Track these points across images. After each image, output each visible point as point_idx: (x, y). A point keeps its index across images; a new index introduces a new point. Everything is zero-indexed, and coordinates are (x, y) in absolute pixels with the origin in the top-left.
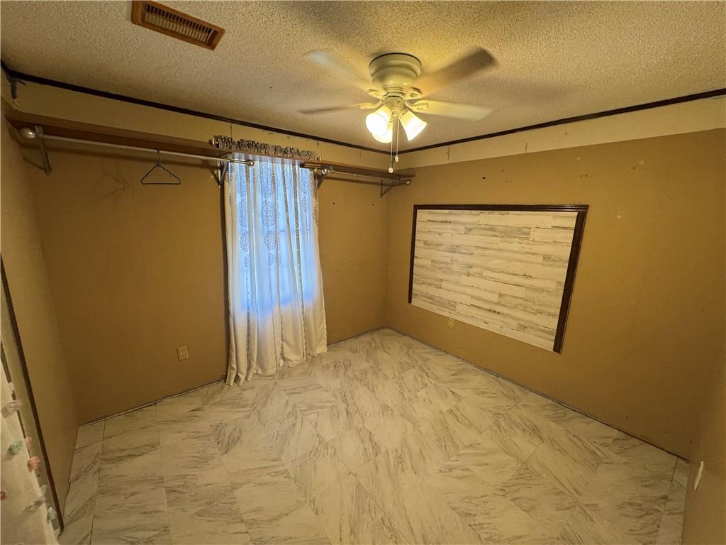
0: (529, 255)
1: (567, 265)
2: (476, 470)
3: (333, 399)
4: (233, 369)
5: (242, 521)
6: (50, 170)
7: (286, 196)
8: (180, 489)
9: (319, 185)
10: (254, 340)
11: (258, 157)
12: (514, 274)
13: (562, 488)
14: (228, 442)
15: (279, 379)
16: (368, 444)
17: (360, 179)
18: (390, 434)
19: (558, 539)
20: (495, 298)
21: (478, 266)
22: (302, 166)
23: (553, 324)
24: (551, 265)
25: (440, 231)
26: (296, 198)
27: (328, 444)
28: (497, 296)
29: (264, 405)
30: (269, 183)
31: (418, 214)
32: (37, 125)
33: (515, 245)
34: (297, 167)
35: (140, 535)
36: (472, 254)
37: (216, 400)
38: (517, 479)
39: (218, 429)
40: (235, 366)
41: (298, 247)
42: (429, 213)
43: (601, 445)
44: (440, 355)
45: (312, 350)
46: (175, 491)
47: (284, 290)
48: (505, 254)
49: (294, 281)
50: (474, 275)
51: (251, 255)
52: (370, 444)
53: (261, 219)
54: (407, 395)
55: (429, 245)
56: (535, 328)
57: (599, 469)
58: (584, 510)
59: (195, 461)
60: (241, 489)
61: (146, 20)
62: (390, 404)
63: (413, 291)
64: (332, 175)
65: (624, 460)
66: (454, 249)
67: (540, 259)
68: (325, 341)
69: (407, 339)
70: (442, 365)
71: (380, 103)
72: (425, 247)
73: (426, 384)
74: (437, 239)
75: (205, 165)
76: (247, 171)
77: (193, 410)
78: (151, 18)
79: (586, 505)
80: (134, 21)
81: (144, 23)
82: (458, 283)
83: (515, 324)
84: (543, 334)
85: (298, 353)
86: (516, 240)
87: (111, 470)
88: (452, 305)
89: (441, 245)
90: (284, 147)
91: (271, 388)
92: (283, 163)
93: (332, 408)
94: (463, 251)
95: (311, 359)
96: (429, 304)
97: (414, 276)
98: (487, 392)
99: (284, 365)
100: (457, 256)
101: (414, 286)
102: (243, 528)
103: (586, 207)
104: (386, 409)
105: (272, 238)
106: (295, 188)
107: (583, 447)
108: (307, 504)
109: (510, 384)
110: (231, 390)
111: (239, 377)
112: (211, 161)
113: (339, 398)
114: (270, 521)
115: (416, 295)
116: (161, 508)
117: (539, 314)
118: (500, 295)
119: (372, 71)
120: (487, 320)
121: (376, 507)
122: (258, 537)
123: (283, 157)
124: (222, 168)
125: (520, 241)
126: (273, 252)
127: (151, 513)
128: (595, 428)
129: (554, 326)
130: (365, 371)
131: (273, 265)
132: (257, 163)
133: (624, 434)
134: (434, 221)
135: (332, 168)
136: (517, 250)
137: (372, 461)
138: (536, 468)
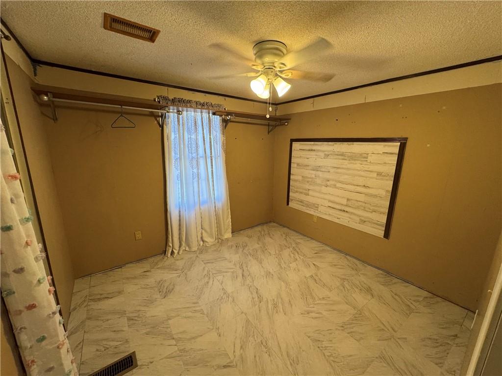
0: (367, 172)
1: (393, 179)
2: (324, 313)
3: (234, 267)
4: (170, 246)
5: (173, 339)
6: (57, 119)
7: (203, 134)
8: (136, 318)
9: (226, 127)
10: (183, 227)
11: (185, 109)
12: (357, 185)
13: (383, 327)
14: (166, 292)
15: (199, 253)
16: (255, 295)
17: (254, 122)
18: (270, 289)
19: (377, 358)
20: (344, 202)
21: (333, 180)
22: (214, 114)
23: (384, 219)
24: (382, 179)
25: (308, 156)
26: (210, 135)
27: (229, 295)
28: (346, 200)
29: (189, 270)
30: (193, 125)
31: (293, 145)
32: (49, 92)
33: (357, 165)
34: (211, 115)
35: (112, 343)
36: (329, 172)
37: (159, 266)
38: (353, 320)
39: (160, 283)
40: (171, 245)
41: (212, 168)
42: (300, 144)
43: (414, 301)
44: (308, 240)
45: (222, 236)
46: (133, 319)
47: (202, 195)
48: (351, 172)
49: (210, 189)
50: (330, 187)
51: (181, 172)
52: (256, 296)
53: (187, 150)
54: (283, 265)
55: (301, 166)
56: (371, 222)
57: (410, 316)
58: (397, 342)
59: (145, 302)
60: (173, 320)
61: (112, 27)
62: (271, 271)
63: (290, 197)
64: (234, 120)
65: (429, 311)
66: (317, 169)
67: (375, 175)
68: (230, 230)
69: (286, 230)
70: (308, 247)
71: (260, 73)
72: (298, 167)
73: (296, 259)
74: (306, 162)
75: (152, 115)
76: (178, 118)
77: (145, 272)
78: (115, 25)
79: (399, 338)
80: (105, 27)
81: (112, 29)
82: (320, 192)
83: (358, 219)
84: (378, 227)
85: (213, 238)
86: (359, 162)
87: (95, 306)
88: (316, 207)
89: (308, 166)
90: (202, 102)
91: (194, 259)
92: (201, 112)
93: (233, 272)
94: (324, 170)
95: (221, 242)
96: (300, 206)
97: (291, 187)
98: (337, 265)
99: (203, 245)
100: (319, 173)
101: (291, 194)
102: (174, 342)
103: (406, 139)
104: (268, 274)
105: (195, 162)
106: (210, 128)
107: (401, 302)
108: (214, 330)
109: (355, 260)
110: (168, 260)
111: (173, 252)
112: (156, 112)
113: (238, 266)
114: (190, 339)
115: (292, 200)
116: (124, 329)
117: (374, 213)
118: (348, 200)
119: (255, 52)
120: (339, 217)
121: (258, 333)
122: (182, 348)
123: (201, 109)
124: (162, 116)
125: (361, 163)
126: (195, 171)
127: (118, 331)
128: (411, 290)
129: (384, 221)
130: (256, 250)
131: (196, 180)
132: (185, 113)
133: (431, 294)
134: (304, 150)
135: (234, 115)
136: (359, 169)
137: (257, 306)
138: (367, 314)
